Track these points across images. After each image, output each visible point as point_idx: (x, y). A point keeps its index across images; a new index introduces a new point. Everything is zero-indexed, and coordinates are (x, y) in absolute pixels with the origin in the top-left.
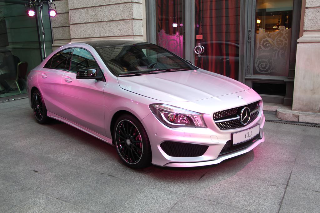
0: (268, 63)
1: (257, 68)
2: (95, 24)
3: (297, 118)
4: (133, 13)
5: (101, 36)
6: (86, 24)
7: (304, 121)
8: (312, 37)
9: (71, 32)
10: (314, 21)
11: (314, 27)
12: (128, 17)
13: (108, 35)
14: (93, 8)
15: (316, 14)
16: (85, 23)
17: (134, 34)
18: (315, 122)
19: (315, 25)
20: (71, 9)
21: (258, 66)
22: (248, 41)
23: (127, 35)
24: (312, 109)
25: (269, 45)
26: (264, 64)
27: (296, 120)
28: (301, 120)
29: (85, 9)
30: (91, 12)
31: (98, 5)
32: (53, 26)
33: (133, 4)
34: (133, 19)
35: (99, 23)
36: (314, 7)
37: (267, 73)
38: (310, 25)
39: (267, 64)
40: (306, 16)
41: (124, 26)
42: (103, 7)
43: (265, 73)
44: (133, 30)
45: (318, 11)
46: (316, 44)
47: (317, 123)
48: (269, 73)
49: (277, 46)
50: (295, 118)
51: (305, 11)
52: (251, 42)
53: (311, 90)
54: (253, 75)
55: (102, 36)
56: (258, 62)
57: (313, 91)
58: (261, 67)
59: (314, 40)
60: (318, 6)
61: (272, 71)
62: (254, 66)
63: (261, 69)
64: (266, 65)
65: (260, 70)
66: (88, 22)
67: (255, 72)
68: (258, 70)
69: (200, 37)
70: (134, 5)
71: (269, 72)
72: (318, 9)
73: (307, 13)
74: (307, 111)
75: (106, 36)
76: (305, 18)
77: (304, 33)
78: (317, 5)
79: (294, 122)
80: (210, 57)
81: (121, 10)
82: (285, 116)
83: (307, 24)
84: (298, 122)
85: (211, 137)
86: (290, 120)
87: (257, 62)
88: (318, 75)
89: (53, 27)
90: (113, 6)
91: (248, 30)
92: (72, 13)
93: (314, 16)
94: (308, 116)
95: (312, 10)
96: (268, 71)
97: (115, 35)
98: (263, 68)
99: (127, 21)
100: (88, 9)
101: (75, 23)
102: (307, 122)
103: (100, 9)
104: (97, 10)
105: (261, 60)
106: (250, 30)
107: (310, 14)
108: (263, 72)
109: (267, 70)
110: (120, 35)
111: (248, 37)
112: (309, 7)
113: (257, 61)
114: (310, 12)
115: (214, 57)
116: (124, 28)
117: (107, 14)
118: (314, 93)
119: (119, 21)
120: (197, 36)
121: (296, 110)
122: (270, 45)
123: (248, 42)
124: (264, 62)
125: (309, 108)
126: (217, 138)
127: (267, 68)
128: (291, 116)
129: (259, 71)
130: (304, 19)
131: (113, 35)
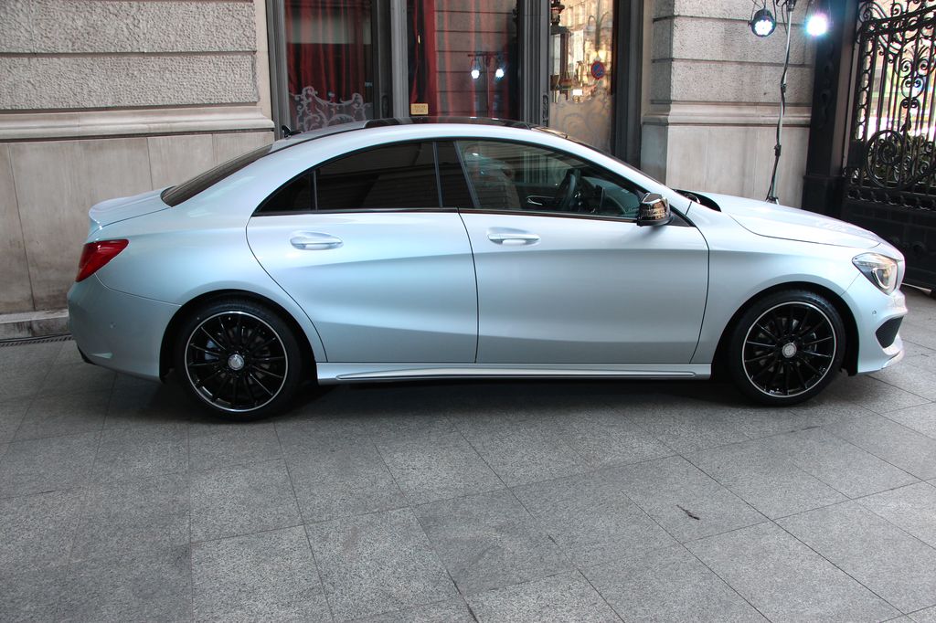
2: (87, 60)
5: (122, 104)
8: (687, 115)
10: (686, 84)
11: (685, 95)
12: (237, 46)
15: (687, 72)
16: (38, 55)
19: (686, 91)
23: (234, 101)
33: (255, 7)
34: (255, 53)
36: (683, 60)
38: (680, 92)
40: (674, 74)
45: (689, 67)
46: (694, 127)
51: (673, 65)
66: (53, 50)
69: (421, 109)
72: (689, 63)
73: (675, 69)
75: (143, 103)
76: (672, 77)
77: (671, 106)
78: (688, 55)
81: (210, 20)
83: (675, 90)
91: (543, 94)
93: (684, 75)
97: (185, 101)
99: (235, 57)
103: (111, 8)
106: (546, 94)
107: (679, 71)
110: (206, 102)
111: (543, 111)
112: (678, 57)
114: (679, 68)
116: (223, 79)
117: (146, 28)
119: (203, 58)
120: (413, 105)
131: (175, 102)
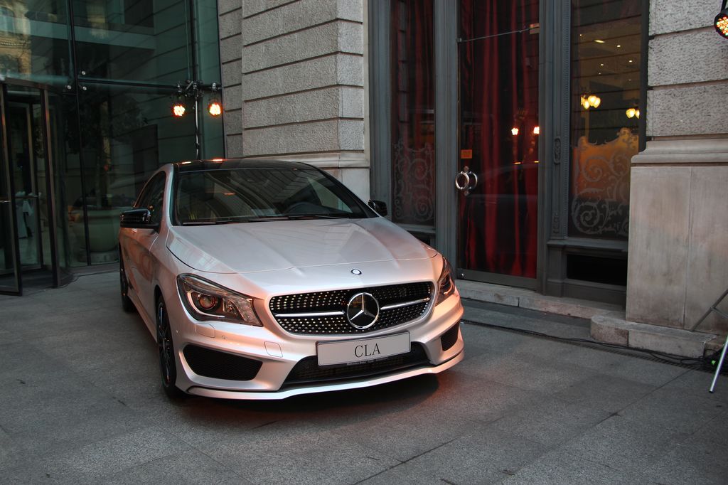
0: (598, 212)
1: (575, 221)
2: (279, 128)
3: (624, 339)
4: (340, 107)
6: (267, 129)
7: (640, 346)
8: (663, 153)
9: (244, 143)
10: (667, 115)
11: (668, 128)
12: (331, 115)
13: (299, 151)
14: (278, 99)
15: (669, 101)
16: (266, 127)
17: (342, 149)
18: (662, 349)
19: (669, 124)
20: (246, 101)
21: (578, 218)
22: (555, 161)
23: (329, 149)
24: (668, 320)
25: (599, 172)
26: (590, 213)
27: (622, 341)
28: (633, 343)
29: (266, 101)
30: (275, 106)
31: (286, 92)
32: (228, 133)
33: (340, 89)
34: (341, 118)
35: (286, 127)
36: (665, 86)
37: (596, 233)
38: (659, 126)
39: (596, 214)
40: (649, 105)
41: (325, 133)
42: (292, 96)
43: (592, 233)
44: (338, 141)
45: (672, 95)
46: (669, 168)
47: (668, 352)
48: (601, 233)
49: (616, 174)
50: (621, 337)
51: (648, 95)
52: (559, 163)
53: (665, 275)
54: (566, 237)
55: (290, 151)
56: (578, 209)
57: (669, 277)
58: (584, 220)
59: (666, 157)
60: (671, 83)
61: (606, 229)
62: (570, 218)
63: (584, 223)
64: (594, 215)
65: (581, 226)
66: (270, 124)
67: (572, 232)
68: (577, 225)
69: (468, 154)
70: (344, 91)
71: (600, 231)
72: (673, 90)
73: (652, 100)
74: (655, 323)
75: (296, 151)
76: (648, 109)
77: (647, 143)
78: (669, 81)
79: (618, 346)
80: (488, 196)
81: (321, 100)
82: (600, 331)
83: (653, 124)
84: (628, 347)
85: (265, 344)
86: (609, 342)
87: (575, 209)
88: (677, 240)
89: (228, 135)
90: (308, 93)
91: (555, 137)
92: (247, 109)
93: (665, 105)
94: (647, 335)
95: (662, 91)
96: (598, 229)
98: (588, 223)
99: (330, 122)
100: (271, 100)
101: (251, 126)
102: (645, 348)
103: (288, 99)
104: (284, 101)
105: (583, 204)
106: (559, 137)
107: (658, 101)
108: (588, 232)
109: (596, 228)
110: (318, 150)
111: (556, 155)
112: (655, 85)
113: (577, 205)
114: (658, 97)
115: (495, 196)
116: (325, 136)
117: (299, 108)
118: (671, 281)
119: (318, 123)
120: (462, 151)
121: (633, 320)
122: (601, 171)
123: (556, 164)
124: (590, 208)
125: (660, 317)
126: (280, 348)
127: (596, 222)
128: (613, 331)
129: (580, 230)
130: (646, 111)
131: (307, 150)
